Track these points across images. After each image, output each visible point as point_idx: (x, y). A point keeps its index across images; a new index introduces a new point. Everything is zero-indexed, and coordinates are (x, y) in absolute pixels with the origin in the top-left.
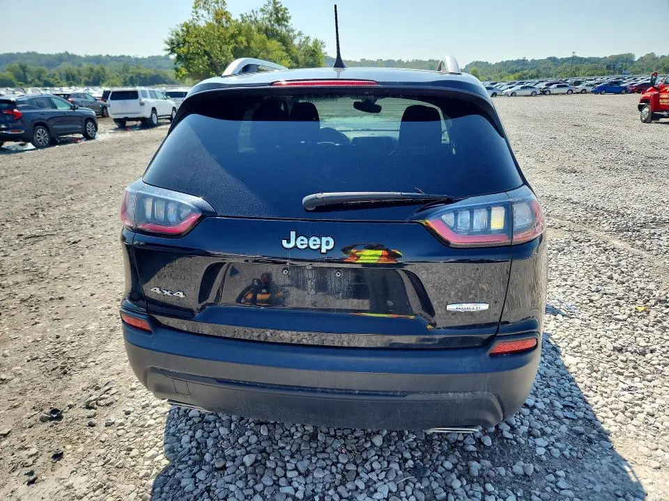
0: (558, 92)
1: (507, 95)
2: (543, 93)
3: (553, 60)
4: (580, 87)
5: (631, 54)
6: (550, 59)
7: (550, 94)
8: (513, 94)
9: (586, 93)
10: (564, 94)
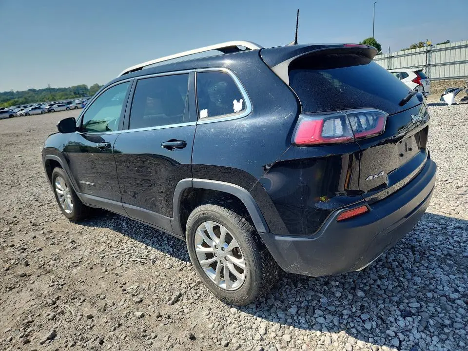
0: (59, 110)
1: (21, 115)
2: (49, 111)
3: (34, 91)
4: (73, 105)
5: (84, 85)
6: (30, 90)
7: (55, 111)
8: (27, 114)
9: (78, 108)
10: (65, 110)
